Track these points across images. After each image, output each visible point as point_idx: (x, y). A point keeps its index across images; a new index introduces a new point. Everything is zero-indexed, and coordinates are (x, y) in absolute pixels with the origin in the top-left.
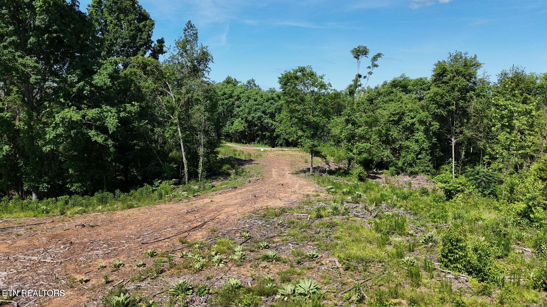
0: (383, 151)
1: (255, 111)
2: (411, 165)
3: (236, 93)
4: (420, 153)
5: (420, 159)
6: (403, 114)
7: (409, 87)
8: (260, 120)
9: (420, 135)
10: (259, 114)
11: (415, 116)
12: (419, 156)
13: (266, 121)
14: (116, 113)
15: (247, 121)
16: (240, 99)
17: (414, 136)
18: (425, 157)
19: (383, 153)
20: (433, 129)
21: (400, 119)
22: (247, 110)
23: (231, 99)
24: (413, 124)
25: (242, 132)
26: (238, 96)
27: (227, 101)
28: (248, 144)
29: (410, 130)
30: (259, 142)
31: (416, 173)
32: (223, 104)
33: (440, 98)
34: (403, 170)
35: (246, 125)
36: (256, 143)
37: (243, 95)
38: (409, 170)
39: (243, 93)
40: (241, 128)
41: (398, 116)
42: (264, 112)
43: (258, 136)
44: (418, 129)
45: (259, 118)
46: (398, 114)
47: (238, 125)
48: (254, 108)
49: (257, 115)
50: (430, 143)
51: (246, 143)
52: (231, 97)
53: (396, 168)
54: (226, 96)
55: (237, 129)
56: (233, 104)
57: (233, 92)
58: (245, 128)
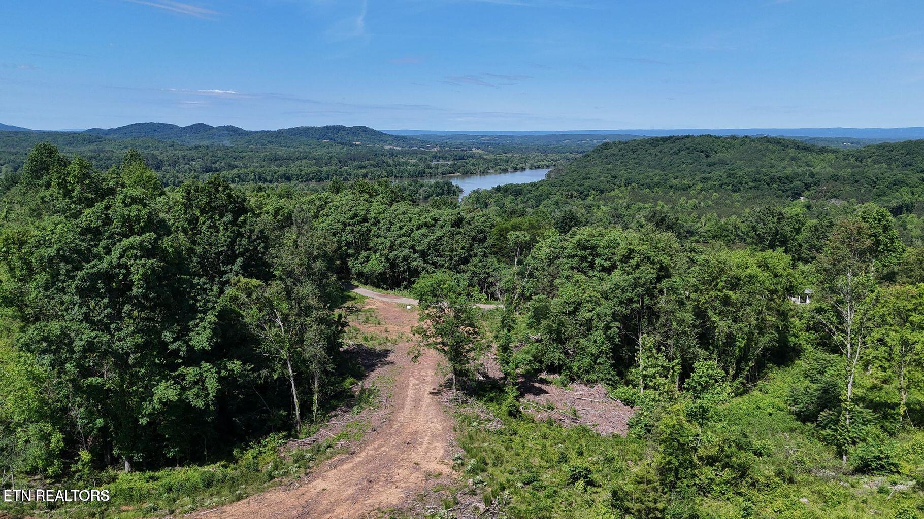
0: (553, 352)
1: (400, 245)
2: (588, 372)
3: (372, 215)
4: (598, 357)
5: (599, 364)
6: (579, 304)
7: (599, 250)
8: (407, 261)
9: (598, 334)
10: (406, 252)
11: (593, 309)
12: (598, 361)
13: (415, 263)
14: (216, 373)
15: (388, 259)
16: (379, 223)
17: (591, 334)
18: (606, 362)
19: (554, 355)
20: (611, 333)
21: (576, 309)
22: (388, 244)
23: (366, 224)
24: (591, 320)
25: (382, 274)
26: (375, 218)
27: (358, 228)
28: (390, 291)
29: (589, 326)
30: (406, 288)
31: (595, 382)
32: (353, 231)
33: (621, 293)
34: (579, 377)
35: (387, 265)
36: (402, 288)
37: (382, 216)
38: (587, 377)
39: (384, 213)
40: (379, 269)
41: (573, 306)
42: (412, 247)
43: (404, 279)
44: (596, 327)
45: (405, 259)
46: (573, 303)
47: (375, 264)
48: (398, 242)
49: (402, 254)
50: (611, 344)
51: (387, 289)
52: (365, 220)
53: (570, 372)
54: (358, 218)
55: (373, 269)
56: (369, 231)
57: (368, 211)
58: (386, 269)
